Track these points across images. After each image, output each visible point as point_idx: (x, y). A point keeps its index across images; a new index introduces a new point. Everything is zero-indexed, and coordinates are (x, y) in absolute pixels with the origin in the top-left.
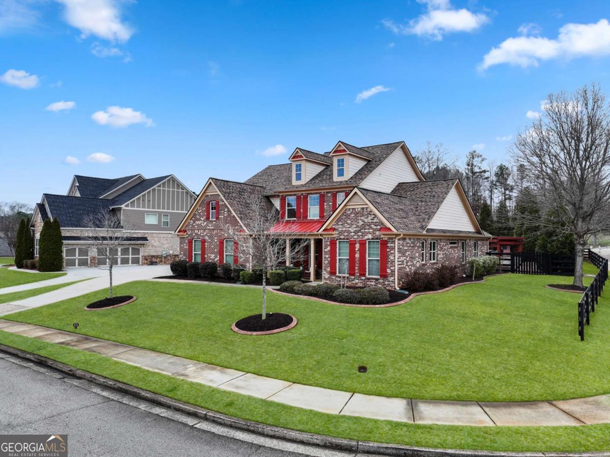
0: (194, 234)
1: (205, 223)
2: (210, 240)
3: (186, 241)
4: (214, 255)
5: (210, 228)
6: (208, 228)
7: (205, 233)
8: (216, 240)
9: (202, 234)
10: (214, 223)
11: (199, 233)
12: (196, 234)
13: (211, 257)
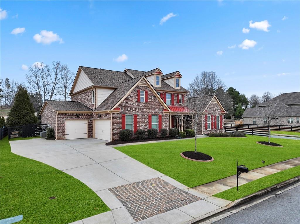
0: (127, 111)
1: (137, 104)
2: (141, 115)
3: (120, 116)
4: (144, 125)
5: (141, 107)
6: (139, 107)
7: (137, 111)
8: (146, 115)
9: (134, 111)
10: (144, 104)
11: (132, 110)
12: (129, 111)
13: (142, 126)
